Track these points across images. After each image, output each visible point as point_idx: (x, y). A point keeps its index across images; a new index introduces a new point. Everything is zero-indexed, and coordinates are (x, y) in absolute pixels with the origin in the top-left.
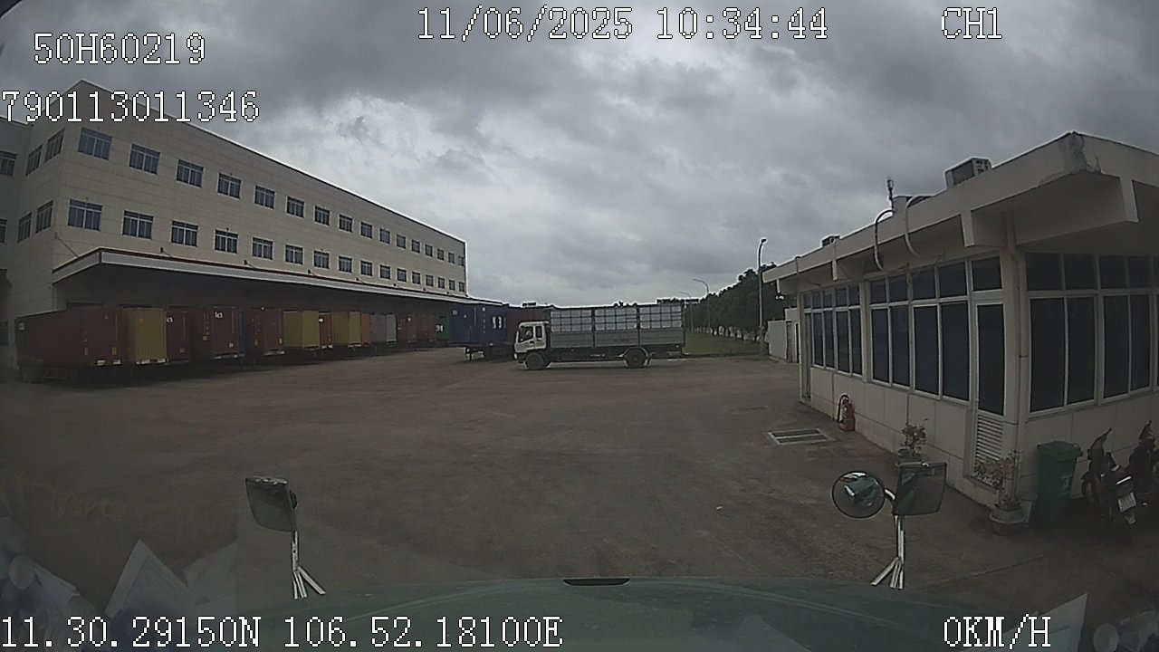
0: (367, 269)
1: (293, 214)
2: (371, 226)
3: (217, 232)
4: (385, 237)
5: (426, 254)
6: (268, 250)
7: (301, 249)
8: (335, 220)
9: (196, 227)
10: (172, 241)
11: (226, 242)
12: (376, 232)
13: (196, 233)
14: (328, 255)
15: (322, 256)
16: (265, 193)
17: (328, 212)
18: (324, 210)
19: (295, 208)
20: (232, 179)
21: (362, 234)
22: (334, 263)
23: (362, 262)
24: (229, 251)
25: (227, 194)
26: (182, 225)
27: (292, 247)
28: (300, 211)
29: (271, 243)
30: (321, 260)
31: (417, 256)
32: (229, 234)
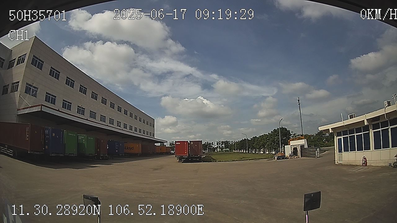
0: (125, 127)
1: (103, 103)
2: (127, 111)
3: (78, 106)
4: (131, 115)
5: (143, 123)
6: (95, 115)
7: (105, 117)
8: (116, 107)
9: (71, 103)
10: (62, 107)
11: (81, 110)
12: (129, 113)
13: (71, 106)
14: (113, 120)
15: (112, 120)
16: (95, 95)
17: (114, 104)
18: (113, 104)
19: (104, 101)
20: (84, 87)
21: (124, 114)
22: (115, 123)
23: (124, 124)
24: (82, 114)
25: (82, 92)
26: (66, 102)
27: (102, 116)
28: (105, 103)
29: (96, 113)
30: (111, 121)
31: (140, 123)
32: (82, 108)
